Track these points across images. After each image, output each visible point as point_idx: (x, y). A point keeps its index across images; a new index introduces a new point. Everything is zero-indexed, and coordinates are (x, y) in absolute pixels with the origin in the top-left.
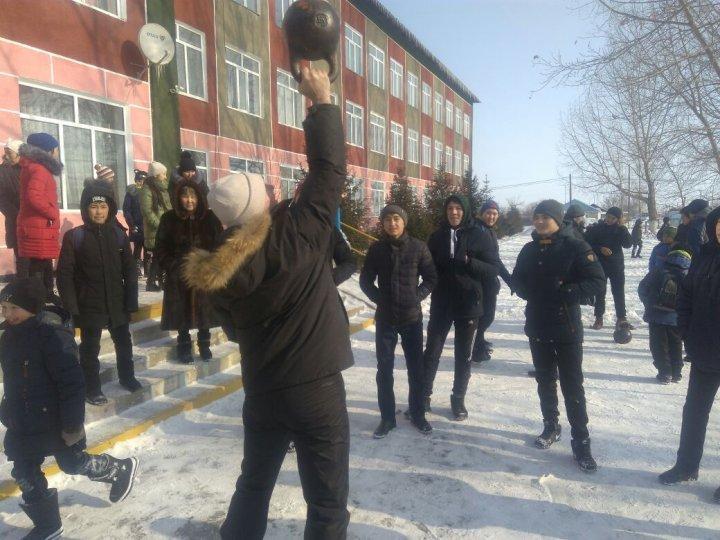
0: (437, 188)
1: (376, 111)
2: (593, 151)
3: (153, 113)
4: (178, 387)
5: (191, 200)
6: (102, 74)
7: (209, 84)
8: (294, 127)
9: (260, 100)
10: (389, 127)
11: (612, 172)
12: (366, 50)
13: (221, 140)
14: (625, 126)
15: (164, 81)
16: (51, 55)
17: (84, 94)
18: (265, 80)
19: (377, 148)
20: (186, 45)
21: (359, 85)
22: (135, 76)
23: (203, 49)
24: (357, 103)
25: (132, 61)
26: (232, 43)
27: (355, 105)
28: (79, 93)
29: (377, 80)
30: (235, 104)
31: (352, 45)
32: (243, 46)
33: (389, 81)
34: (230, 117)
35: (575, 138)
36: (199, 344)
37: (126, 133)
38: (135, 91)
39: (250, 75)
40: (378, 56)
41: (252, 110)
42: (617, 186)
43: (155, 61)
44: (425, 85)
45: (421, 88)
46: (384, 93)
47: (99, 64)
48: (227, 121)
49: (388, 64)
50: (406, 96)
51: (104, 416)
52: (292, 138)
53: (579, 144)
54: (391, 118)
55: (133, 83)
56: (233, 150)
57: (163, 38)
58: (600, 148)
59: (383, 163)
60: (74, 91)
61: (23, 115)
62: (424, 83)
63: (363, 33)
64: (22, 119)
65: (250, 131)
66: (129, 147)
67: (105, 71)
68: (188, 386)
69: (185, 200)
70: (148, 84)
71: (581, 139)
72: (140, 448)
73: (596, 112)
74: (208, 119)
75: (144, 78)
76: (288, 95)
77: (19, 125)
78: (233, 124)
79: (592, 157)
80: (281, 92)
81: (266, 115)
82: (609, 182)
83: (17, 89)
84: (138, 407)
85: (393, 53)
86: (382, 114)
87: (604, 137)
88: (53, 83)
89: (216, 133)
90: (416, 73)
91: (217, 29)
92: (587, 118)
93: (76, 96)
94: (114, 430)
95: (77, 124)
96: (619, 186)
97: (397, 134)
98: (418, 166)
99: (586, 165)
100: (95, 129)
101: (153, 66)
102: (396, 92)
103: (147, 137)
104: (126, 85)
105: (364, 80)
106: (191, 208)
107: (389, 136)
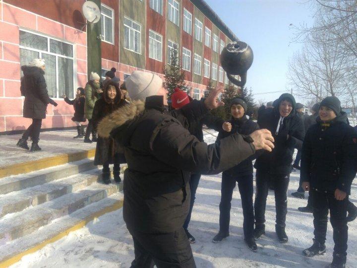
0: (227, 93)
1: (197, 53)
2: (304, 77)
3: (88, 49)
4: (103, 198)
5: (113, 92)
6: (62, 26)
7: (115, 36)
8: (156, 60)
9: (140, 45)
10: (203, 61)
11: (313, 88)
12: (194, 22)
13: (120, 65)
14: (322, 65)
15: (94, 32)
16: (37, 15)
17: (53, 37)
18: (143, 35)
19: (197, 72)
20: (104, 15)
21: (189, 39)
22: (80, 29)
23: (113, 18)
24: (188, 48)
25: (78, 21)
26: (127, 15)
27: (187, 50)
28: (50, 36)
29: (198, 38)
30: (128, 47)
31: (187, 19)
32: (132, 17)
33: (204, 38)
34: (125, 53)
35: (295, 70)
36: (114, 173)
37: (74, 58)
38: (79, 37)
39: (136, 33)
40: (199, 25)
41: (136, 50)
42: (316, 95)
43: (90, 21)
44: (222, 41)
45: (219, 42)
46: (202, 44)
47: (61, 22)
48: (123, 55)
49: (204, 30)
50: (212, 46)
51: (63, 216)
52: (155, 65)
53: (297, 74)
54: (204, 57)
55: (78, 33)
56: (126, 70)
57: (95, 9)
58: (308, 76)
59: (200, 80)
60: (47, 35)
61: (21, 47)
62: (221, 40)
63: (192, 13)
64: (20, 49)
65: (135, 61)
66: (75, 66)
67: (64, 25)
68: (108, 197)
69: (110, 92)
70: (86, 33)
71: (298, 71)
72: (83, 235)
73: (307, 58)
74: (114, 54)
75: (84, 30)
76: (154, 43)
77: (19, 52)
78: (126, 57)
79: (304, 80)
80: (150, 42)
81: (143, 53)
82: (312, 93)
83: (18, 32)
84: (81, 210)
85: (207, 24)
86: (200, 55)
87: (310, 71)
88: (37, 30)
89: (118, 61)
90: (217, 35)
91: (120, 8)
92: (302, 60)
93: (49, 38)
94: (68, 224)
95: (49, 52)
96: (317, 95)
97: (207, 65)
98: (217, 82)
99: (300, 84)
100: (58, 55)
101: (89, 24)
102: (207, 44)
103: (84, 61)
104: (75, 33)
105: (192, 37)
106: (113, 97)
107: (203, 66)
